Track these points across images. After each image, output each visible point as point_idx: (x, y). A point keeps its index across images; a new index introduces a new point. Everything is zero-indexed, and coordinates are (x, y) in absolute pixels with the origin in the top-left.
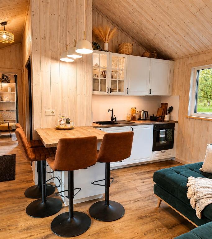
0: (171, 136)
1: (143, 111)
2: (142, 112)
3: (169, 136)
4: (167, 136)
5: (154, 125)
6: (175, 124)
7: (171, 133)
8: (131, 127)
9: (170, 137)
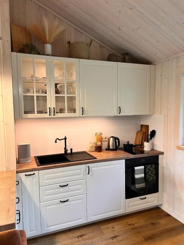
0: (153, 175)
1: (112, 137)
2: (111, 139)
3: (151, 176)
4: (147, 176)
5: (127, 161)
6: (160, 156)
7: (153, 171)
8: (87, 165)
9: (151, 178)
